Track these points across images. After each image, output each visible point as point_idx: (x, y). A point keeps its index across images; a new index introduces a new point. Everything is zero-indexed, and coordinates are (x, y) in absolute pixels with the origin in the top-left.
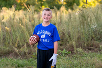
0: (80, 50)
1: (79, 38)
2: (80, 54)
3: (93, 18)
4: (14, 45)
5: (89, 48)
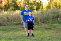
0: (41, 23)
1: (41, 19)
2: (41, 24)
3: (45, 13)
4: (21, 21)
5: (44, 22)
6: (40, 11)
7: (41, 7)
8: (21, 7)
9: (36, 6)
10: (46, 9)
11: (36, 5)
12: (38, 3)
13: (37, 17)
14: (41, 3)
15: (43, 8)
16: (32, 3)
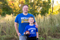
1: (49, 31)
3: (57, 20)
4: (15, 34)
6: (48, 16)
7: (50, 10)
8: (15, 9)
9: (41, 8)
10: (58, 13)
11: (40, 6)
12: (44, 3)
13: (42, 28)
14: (50, 2)
15: (54, 11)
16: (34, 3)
